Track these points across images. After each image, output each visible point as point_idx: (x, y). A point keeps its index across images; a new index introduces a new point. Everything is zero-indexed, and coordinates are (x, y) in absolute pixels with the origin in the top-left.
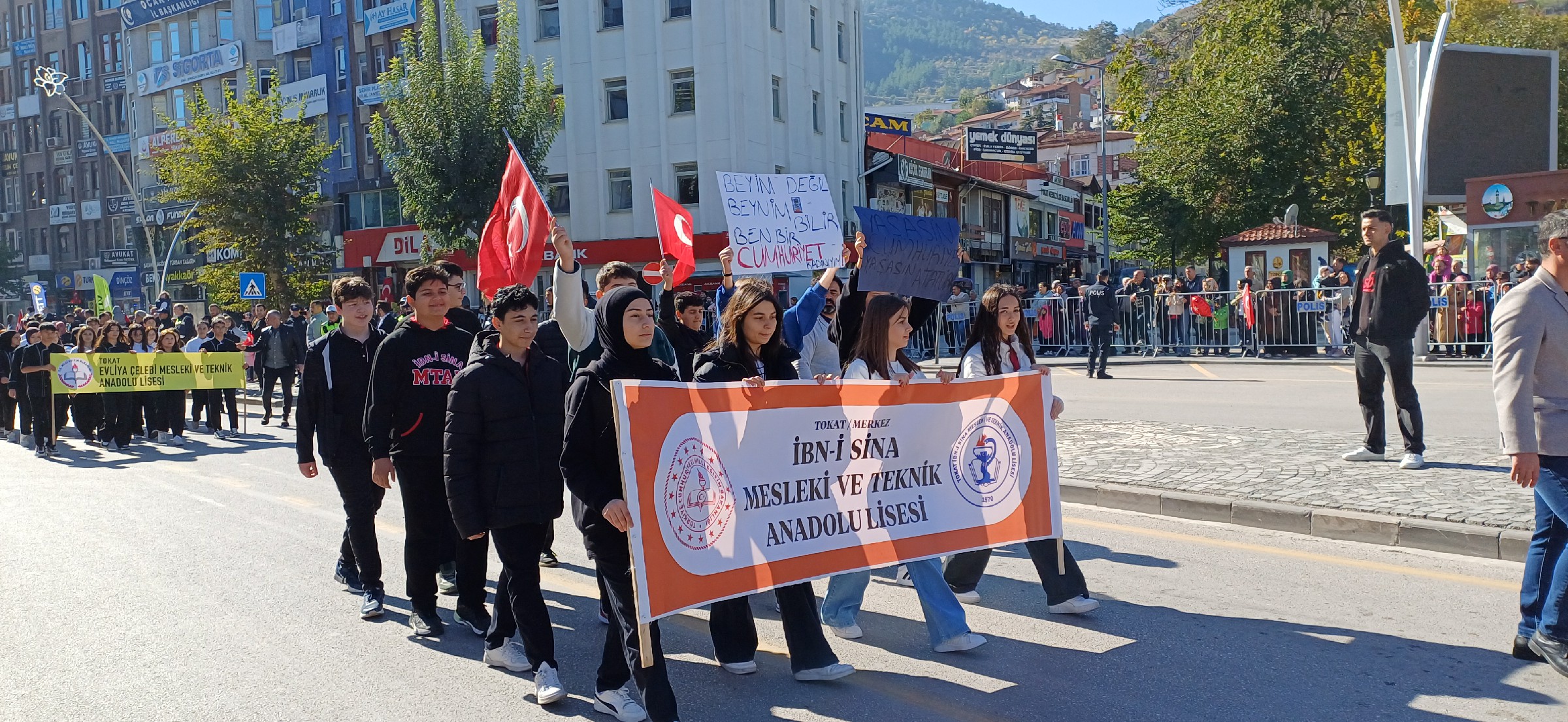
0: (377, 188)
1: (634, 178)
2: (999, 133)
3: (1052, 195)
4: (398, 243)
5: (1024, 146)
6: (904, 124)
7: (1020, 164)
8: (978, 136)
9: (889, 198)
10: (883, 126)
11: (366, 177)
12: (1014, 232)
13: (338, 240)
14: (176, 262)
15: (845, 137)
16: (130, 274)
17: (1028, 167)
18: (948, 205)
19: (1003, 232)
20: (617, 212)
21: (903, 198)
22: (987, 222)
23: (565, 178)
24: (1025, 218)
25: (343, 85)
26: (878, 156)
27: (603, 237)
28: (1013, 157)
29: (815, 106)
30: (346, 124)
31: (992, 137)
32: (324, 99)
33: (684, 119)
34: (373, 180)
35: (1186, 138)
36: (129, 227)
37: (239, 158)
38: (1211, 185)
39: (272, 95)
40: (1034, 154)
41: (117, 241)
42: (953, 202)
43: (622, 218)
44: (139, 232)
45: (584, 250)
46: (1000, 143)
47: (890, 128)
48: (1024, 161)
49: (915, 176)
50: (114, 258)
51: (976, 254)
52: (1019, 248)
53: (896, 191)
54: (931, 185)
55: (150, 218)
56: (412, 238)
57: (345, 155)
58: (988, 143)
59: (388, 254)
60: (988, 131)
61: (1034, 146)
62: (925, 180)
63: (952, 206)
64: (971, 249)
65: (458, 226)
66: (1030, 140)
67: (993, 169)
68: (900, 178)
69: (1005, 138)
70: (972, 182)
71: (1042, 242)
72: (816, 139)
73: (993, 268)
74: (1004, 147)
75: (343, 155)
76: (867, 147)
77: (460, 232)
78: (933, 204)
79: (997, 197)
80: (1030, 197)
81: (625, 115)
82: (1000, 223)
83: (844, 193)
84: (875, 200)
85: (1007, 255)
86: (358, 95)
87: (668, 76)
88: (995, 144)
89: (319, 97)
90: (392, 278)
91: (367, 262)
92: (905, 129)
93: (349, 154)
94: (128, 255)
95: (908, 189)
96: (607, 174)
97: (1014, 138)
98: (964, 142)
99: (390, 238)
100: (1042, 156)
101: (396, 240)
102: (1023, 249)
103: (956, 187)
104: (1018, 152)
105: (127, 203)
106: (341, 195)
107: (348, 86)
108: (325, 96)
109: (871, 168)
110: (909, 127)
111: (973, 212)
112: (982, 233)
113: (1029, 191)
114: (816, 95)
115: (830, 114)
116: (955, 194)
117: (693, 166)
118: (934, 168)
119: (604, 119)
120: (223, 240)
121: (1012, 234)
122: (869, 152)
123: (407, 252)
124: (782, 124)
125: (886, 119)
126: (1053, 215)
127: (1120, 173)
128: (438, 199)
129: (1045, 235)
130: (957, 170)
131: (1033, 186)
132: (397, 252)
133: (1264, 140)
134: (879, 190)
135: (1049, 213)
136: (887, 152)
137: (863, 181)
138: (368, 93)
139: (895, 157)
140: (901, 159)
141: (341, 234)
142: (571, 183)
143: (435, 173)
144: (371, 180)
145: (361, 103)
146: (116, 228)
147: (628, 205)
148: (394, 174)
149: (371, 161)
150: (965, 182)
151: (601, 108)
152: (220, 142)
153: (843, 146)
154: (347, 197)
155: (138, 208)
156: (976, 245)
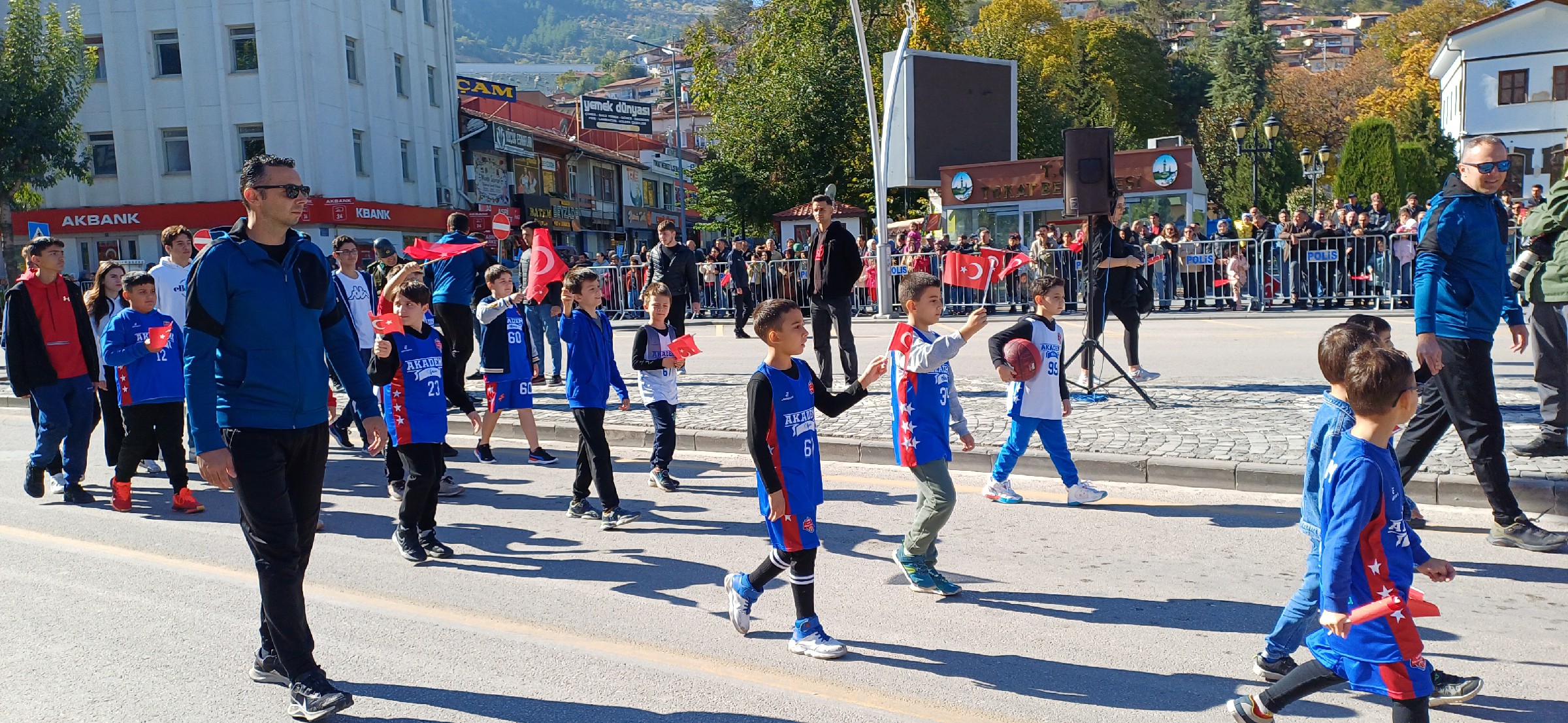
1: (191, 138)
2: (614, 103)
3: (666, 166)
5: (638, 116)
6: (508, 90)
7: (636, 135)
8: (592, 105)
9: (486, 165)
10: (486, 91)
12: (627, 201)
15: (436, 101)
17: (642, 137)
18: (555, 174)
19: (616, 200)
20: (175, 175)
21: (504, 166)
22: (599, 194)
23: (110, 136)
24: (639, 188)
26: (472, 121)
27: (158, 201)
28: (628, 128)
29: (398, 68)
31: (607, 107)
33: (245, 79)
40: (649, 125)
42: (561, 170)
43: (178, 181)
46: (615, 113)
47: (494, 94)
48: (640, 132)
51: (587, 223)
52: (633, 217)
53: (497, 160)
58: (603, 112)
60: (603, 101)
61: (649, 117)
63: (560, 176)
64: (582, 218)
66: (645, 111)
67: (609, 139)
69: (620, 108)
70: (579, 152)
71: (657, 211)
72: (402, 102)
73: (607, 236)
74: (621, 117)
76: (461, 113)
78: (538, 172)
79: (608, 167)
80: (642, 168)
81: (180, 72)
82: (614, 194)
83: (436, 159)
84: (474, 166)
85: (621, 224)
87: (227, 31)
88: (609, 113)
92: (509, 95)
95: (509, 157)
96: (160, 132)
97: (629, 109)
98: (581, 110)
100: (656, 127)
102: (637, 218)
103: (564, 156)
104: (633, 123)
109: (465, 134)
110: (514, 93)
111: (584, 181)
112: (593, 202)
113: (641, 161)
114: (398, 58)
115: (417, 79)
116: (562, 163)
117: (259, 128)
118: (535, 136)
119: (154, 72)
121: (625, 203)
122: (463, 118)
124: (358, 88)
125: (488, 84)
126: (670, 185)
129: (662, 205)
130: (572, 139)
131: (646, 157)
133: (808, 126)
134: (476, 156)
135: (664, 184)
136: (482, 119)
137: (458, 148)
139: (490, 124)
142: (118, 143)
147: (186, 167)
150: (573, 151)
151: (148, 60)
153: (434, 111)
156: (587, 214)
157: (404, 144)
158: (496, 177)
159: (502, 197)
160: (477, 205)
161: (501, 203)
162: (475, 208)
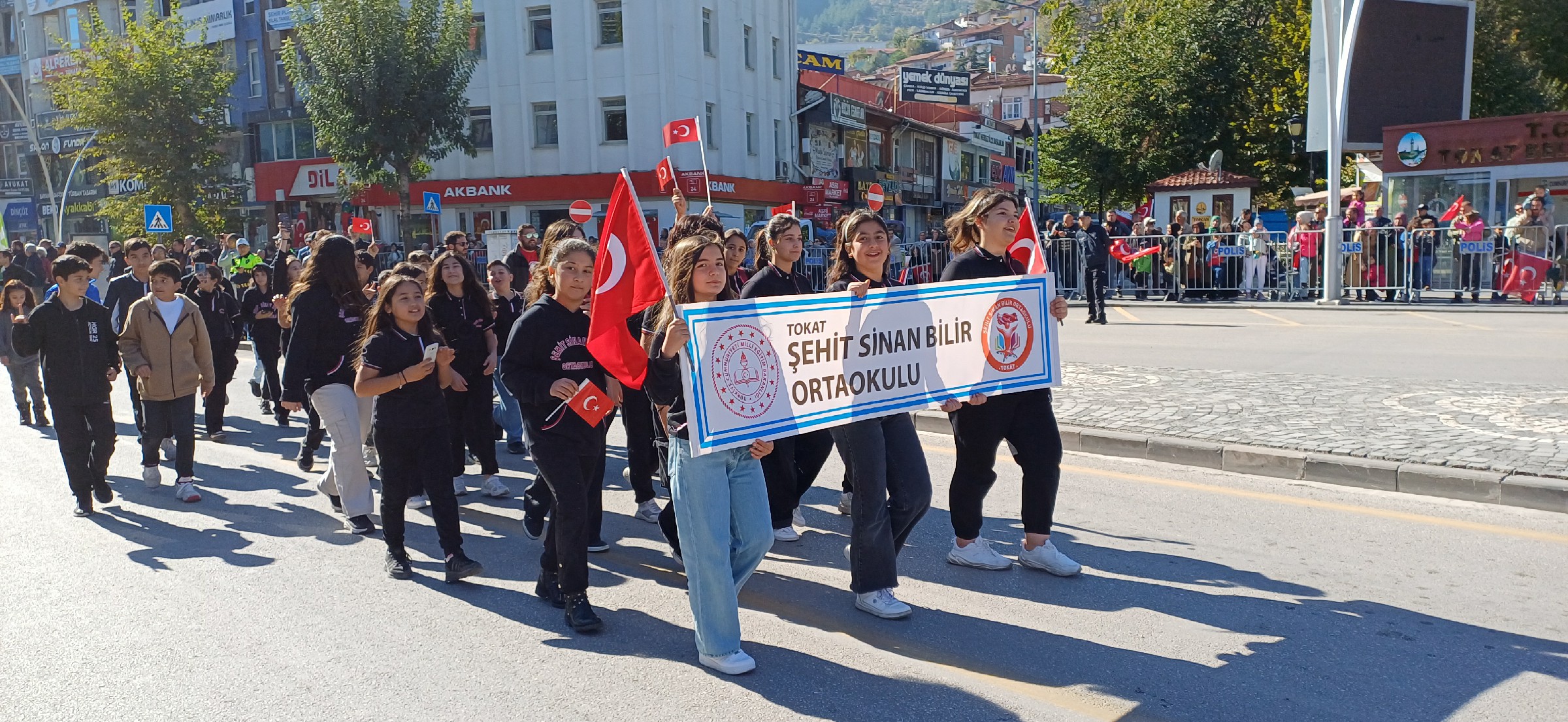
0: (289, 119)
1: (560, 112)
2: (934, 73)
3: (984, 138)
4: (313, 177)
5: (956, 87)
6: (838, 62)
7: (953, 106)
8: (912, 77)
9: (821, 138)
10: (816, 64)
11: (277, 106)
12: (946, 175)
13: (249, 172)
14: (74, 194)
15: (777, 74)
16: (25, 205)
17: (961, 109)
18: (881, 147)
19: (936, 173)
20: (544, 148)
21: (836, 139)
22: (919, 164)
23: (487, 111)
24: (957, 162)
25: (250, 8)
26: (811, 95)
27: (528, 173)
28: (946, 99)
29: (746, 40)
30: (256, 50)
31: (926, 78)
32: (230, 23)
33: (611, 52)
34: (285, 110)
35: (1116, 82)
36: (23, 155)
37: (140, 83)
38: (1141, 132)
39: (173, 18)
40: (967, 95)
41: (10, 171)
42: (886, 144)
43: (547, 154)
44: (33, 160)
45: (508, 187)
46: (933, 83)
47: (824, 66)
48: (957, 103)
49: (848, 116)
50: (7, 188)
51: (908, 196)
52: (951, 191)
53: (829, 132)
54: (864, 126)
55: (45, 146)
56: (326, 171)
57: (255, 82)
58: (922, 83)
59: (302, 187)
60: (922, 72)
61: (967, 87)
62: (858, 120)
63: (885, 148)
64: (904, 192)
65: (375, 159)
66: (964, 81)
67: (927, 111)
68: (833, 118)
69: (939, 79)
70: (905, 124)
71: (973, 185)
72: (748, 75)
73: (924, 211)
74: (937, 88)
75: (253, 83)
76: (799, 85)
77: (377, 166)
78: (866, 146)
79: (930, 139)
80: (962, 140)
81: (549, 46)
82: (933, 167)
83: (776, 133)
84: (809, 139)
85: (939, 199)
86: (267, 18)
87: (594, 6)
88: (928, 84)
89: (223, 21)
90: (306, 213)
91: (280, 196)
92: (838, 67)
93: (259, 82)
94: (23, 185)
95: (840, 129)
96: (531, 108)
97: (947, 80)
98: (898, 82)
99: (304, 172)
100: (975, 98)
101: (310, 173)
102: (953, 192)
103: (889, 128)
104: (951, 94)
105: (19, 130)
106: (250, 125)
107: (257, 9)
108: (232, 20)
109: (803, 107)
110: (842, 65)
111: (905, 154)
112: (915, 176)
113: (962, 133)
114: (747, 30)
115: (763, 49)
116: (887, 134)
117: (622, 101)
118: (868, 108)
119: (528, 48)
120: (124, 171)
121: (943, 177)
122: (802, 90)
123: (322, 185)
124: (712, 59)
125: (819, 57)
126: (985, 158)
127: (1052, 118)
128: (352, 131)
129: (977, 179)
130: (890, 110)
131: (966, 129)
132: (311, 186)
133: (1192, 87)
134: (812, 129)
135: (980, 157)
136: (820, 91)
137: (796, 121)
138: (277, 17)
139: (828, 96)
140: (833, 98)
141: (252, 166)
142: (494, 117)
143: (349, 103)
144: (282, 109)
145: (270, 27)
146: (9, 157)
147: (554, 140)
148: (306, 104)
149: (283, 90)
150: (898, 123)
151: (523, 36)
152: (119, 66)
153: (776, 83)
154: (258, 127)
155: (32, 136)
156: (908, 187)
157: (749, 116)
158: (827, 150)
159: (832, 170)
160: (811, 179)
161: (831, 176)
162: (809, 181)
